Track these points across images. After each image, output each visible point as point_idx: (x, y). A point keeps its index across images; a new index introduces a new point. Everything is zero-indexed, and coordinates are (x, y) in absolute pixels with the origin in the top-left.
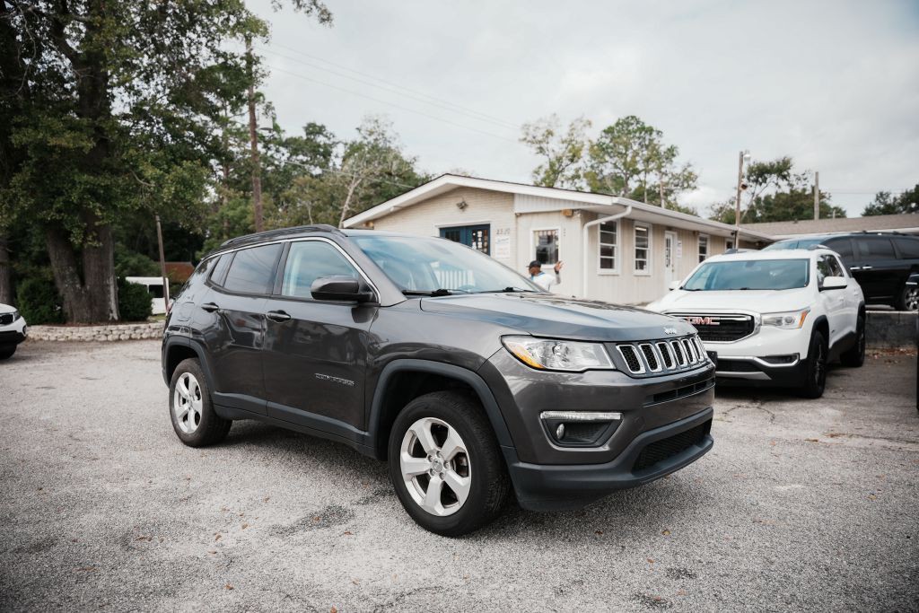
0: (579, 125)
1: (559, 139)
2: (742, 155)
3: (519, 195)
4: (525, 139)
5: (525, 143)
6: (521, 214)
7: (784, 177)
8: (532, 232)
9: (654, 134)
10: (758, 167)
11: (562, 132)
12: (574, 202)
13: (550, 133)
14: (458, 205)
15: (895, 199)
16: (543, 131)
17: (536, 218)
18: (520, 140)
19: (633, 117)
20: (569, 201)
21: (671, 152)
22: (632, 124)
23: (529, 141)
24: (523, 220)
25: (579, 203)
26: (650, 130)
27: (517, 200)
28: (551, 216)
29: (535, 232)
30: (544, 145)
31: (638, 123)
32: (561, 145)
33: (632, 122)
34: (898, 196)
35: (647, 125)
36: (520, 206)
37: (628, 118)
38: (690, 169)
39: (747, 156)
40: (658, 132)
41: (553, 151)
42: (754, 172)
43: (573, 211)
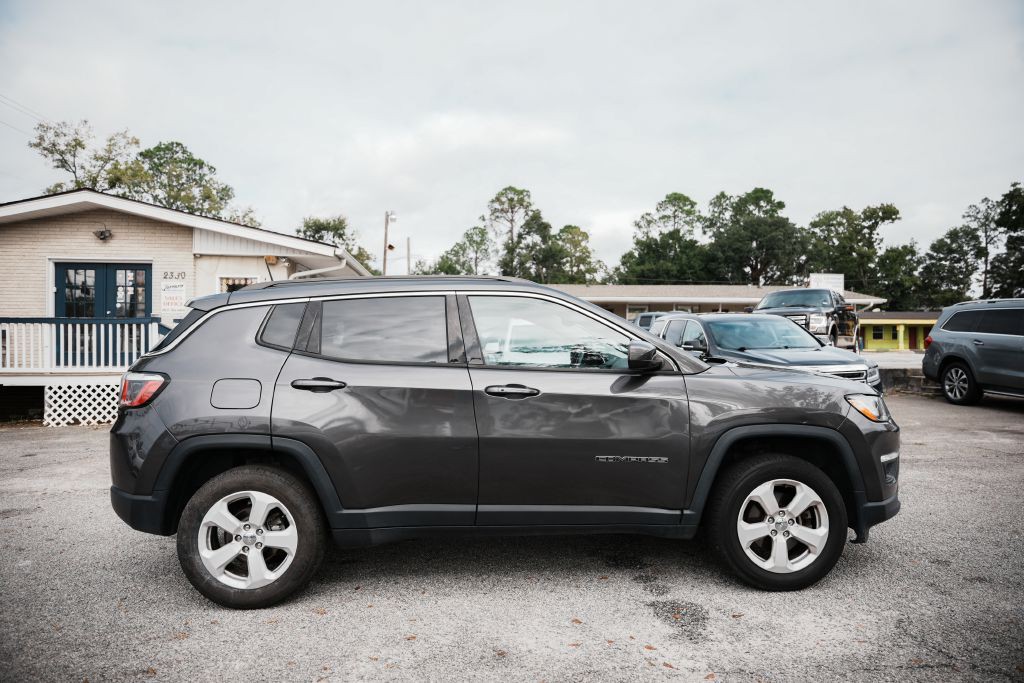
0: (122, 142)
1: (92, 154)
2: (388, 216)
3: (201, 230)
4: (39, 145)
5: (38, 151)
6: (202, 256)
7: (341, 236)
8: (218, 280)
9: (205, 170)
10: (315, 223)
11: (96, 144)
12: (281, 247)
13: (79, 144)
14: (95, 234)
15: (430, 267)
16: (69, 139)
17: (223, 262)
18: (31, 145)
19: (178, 144)
20: (274, 246)
21: (226, 193)
22: (177, 152)
23: (45, 149)
24: (203, 263)
25: (288, 249)
26: (201, 164)
27: (196, 236)
28: (246, 261)
29: (222, 279)
30: (68, 157)
31: (184, 152)
32: (94, 162)
33: (178, 149)
34: (432, 265)
35: (196, 157)
36: (200, 245)
37: (172, 143)
38: (251, 215)
39: (393, 217)
40: (211, 168)
41: (82, 167)
42: (311, 227)
43: (278, 258)
